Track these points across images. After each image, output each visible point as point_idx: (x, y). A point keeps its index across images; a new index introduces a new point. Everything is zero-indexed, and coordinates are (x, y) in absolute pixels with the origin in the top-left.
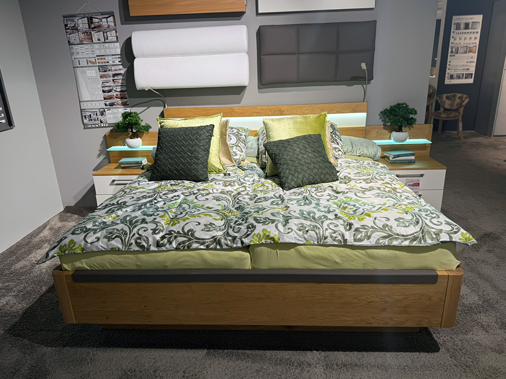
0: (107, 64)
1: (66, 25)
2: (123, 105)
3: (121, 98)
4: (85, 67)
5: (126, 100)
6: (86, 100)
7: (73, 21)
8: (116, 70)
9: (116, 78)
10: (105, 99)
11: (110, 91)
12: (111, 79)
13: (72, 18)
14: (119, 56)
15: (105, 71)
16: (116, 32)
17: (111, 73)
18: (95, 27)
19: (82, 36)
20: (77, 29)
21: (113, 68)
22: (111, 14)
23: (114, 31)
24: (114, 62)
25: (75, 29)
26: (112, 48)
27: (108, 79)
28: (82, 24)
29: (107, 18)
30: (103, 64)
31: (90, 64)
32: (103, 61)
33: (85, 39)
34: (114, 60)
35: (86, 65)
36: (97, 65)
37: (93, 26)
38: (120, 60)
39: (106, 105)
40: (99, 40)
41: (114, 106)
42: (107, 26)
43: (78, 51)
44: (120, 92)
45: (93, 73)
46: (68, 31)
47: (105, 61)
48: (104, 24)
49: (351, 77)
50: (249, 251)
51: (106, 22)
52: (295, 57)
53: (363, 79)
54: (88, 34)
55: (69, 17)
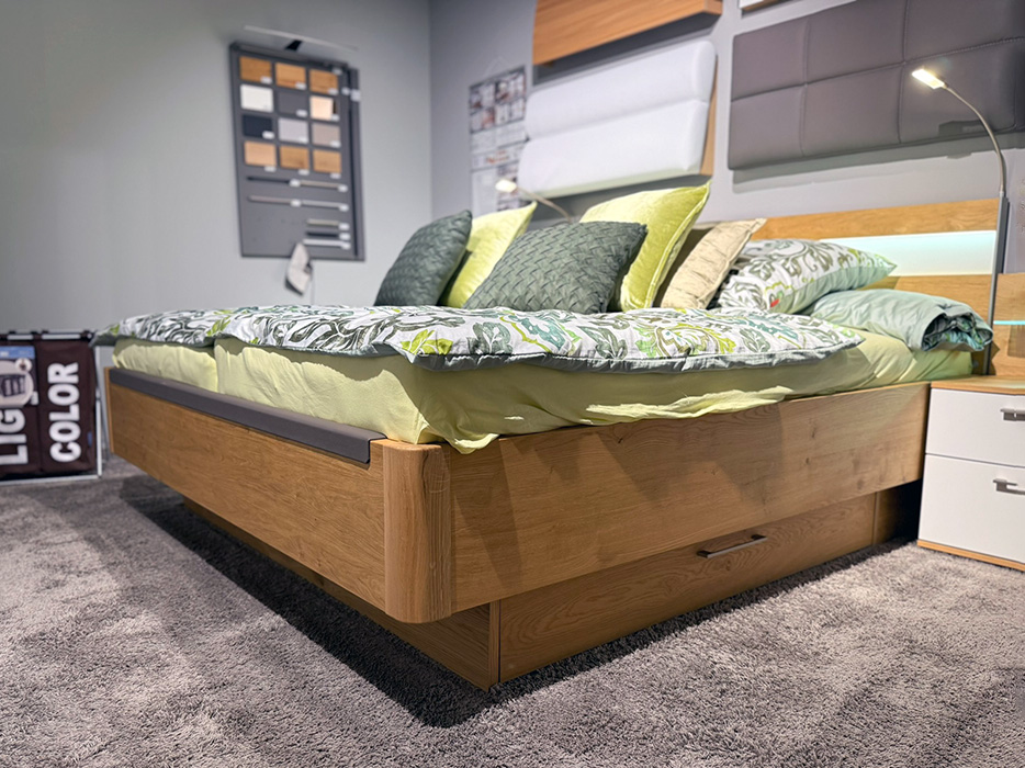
0: (507, 160)
1: (470, 102)
4: (482, 169)
7: (478, 93)
8: (517, 170)
16: (525, 100)
18: (501, 98)
19: (484, 115)
20: (480, 106)
21: (514, 167)
22: (521, 70)
23: (522, 100)
25: (478, 105)
26: (516, 132)
28: (487, 95)
29: (516, 78)
30: (504, 162)
31: (488, 164)
32: (503, 156)
33: (487, 120)
35: (484, 165)
36: (497, 164)
37: (499, 97)
40: (503, 119)
42: (514, 93)
43: (478, 142)
45: (490, 179)
47: (506, 155)
48: (512, 90)
49: (941, 126)
50: (213, 355)
51: (514, 86)
52: (799, 92)
53: (979, 127)
54: (492, 112)
55: (475, 88)
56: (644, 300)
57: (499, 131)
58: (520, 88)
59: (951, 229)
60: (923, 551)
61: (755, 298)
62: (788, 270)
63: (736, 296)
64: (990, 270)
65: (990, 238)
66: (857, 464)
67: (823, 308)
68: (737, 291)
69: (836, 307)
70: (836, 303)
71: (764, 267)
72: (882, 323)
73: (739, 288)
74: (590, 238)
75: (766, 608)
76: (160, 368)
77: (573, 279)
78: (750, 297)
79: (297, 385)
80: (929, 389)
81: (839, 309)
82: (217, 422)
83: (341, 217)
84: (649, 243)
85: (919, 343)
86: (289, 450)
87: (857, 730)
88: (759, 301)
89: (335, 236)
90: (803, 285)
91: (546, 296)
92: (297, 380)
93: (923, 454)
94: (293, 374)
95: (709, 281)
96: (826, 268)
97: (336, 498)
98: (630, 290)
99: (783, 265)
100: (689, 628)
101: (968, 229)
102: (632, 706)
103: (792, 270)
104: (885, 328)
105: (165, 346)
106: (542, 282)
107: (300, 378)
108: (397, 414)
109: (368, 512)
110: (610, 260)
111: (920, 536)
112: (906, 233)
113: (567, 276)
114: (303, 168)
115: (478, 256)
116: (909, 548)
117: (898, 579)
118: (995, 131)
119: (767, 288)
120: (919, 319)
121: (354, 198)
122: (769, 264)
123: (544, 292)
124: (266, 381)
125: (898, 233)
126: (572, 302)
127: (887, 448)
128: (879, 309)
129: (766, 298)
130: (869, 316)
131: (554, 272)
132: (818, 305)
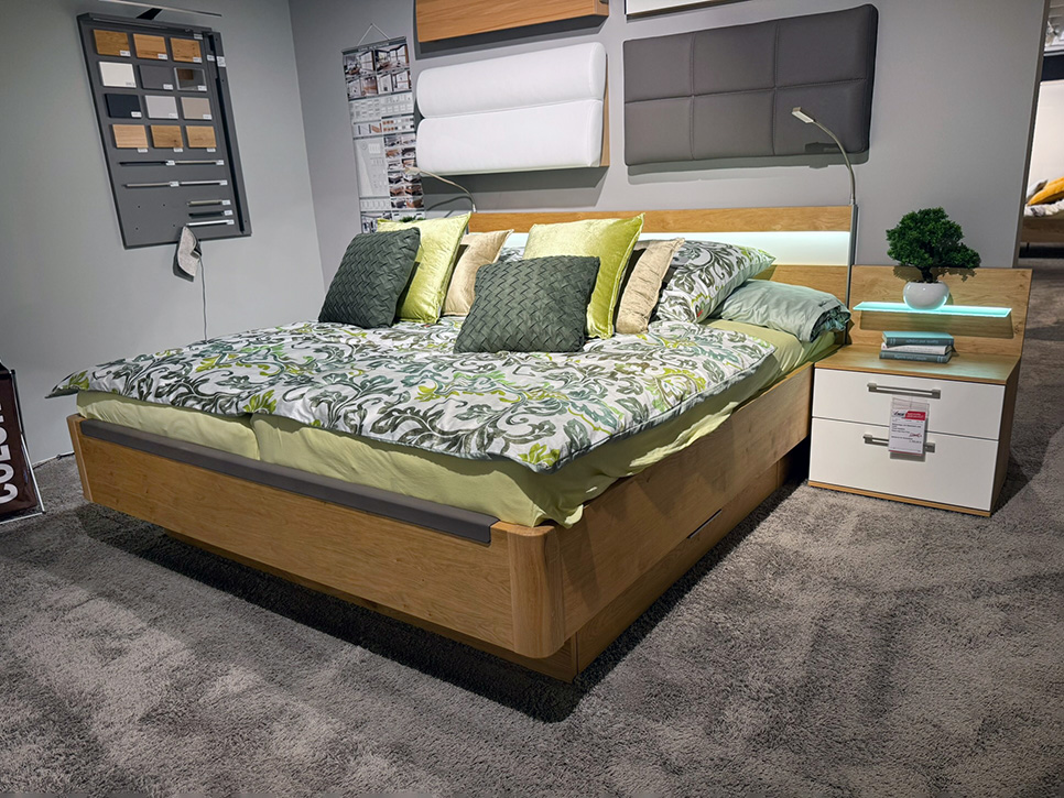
0: (395, 131)
1: (346, 67)
2: (416, 206)
3: (413, 194)
4: (367, 137)
5: (420, 197)
6: (368, 195)
7: (353, 59)
8: (406, 142)
9: (406, 156)
10: (392, 194)
11: (398, 181)
12: (400, 158)
13: (351, 55)
14: (412, 117)
15: (393, 145)
16: (409, 73)
17: (399, 148)
18: (381, 68)
19: (365, 83)
20: (358, 73)
21: (403, 138)
22: (402, 42)
23: (406, 73)
24: (404, 127)
25: (356, 72)
26: (402, 103)
27: (396, 158)
28: (365, 62)
29: (396, 49)
30: (391, 132)
31: (373, 133)
32: (390, 126)
33: (367, 89)
34: (405, 123)
35: (368, 134)
36: (383, 133)
37: (378, 66)
38: (412, 123)
39: (393, 206)
40: (386, 89)
41: (404, 208)
42: (395, 64)
43: (359, 109)
44: (412, 181)
45: (376, 147)
46: (348, 76)
47: (393, 126)
48: (393, 61)
49: (807, 146)
50: (251, 426)
51: (396, 57)
52: (688, 102)
53: (836, 149)
54: (372, 80)
55: (349, 53)
56: (606, 326)
57: (382, 100)
58: (403, 60)
59: (816, 229)
60: (812, 490)
61: (686, 311)
62: (704, 281)
63: (670, 310)
64: (846, 263)
65: (846, 236)
66: (773, 441)
67: (730, 308)
68: (671, 306)
69: (741, 307)
70: (740, 304)
71: (686, 280)
72: (778, 321)
73: (672, 302)
74: (559, 276)
75: (727, 565)
76: (166, 429)
77: (555, 319)
78: (682, 311)
79: (382, 468)
80: (813, 368)
81: (744, 309)
82: (277, 492)
83: (222, 193)
84: (602, 273)
85: (808, 338)
86: (385, 524)
87: (828, 661)
88: (688, 312)
89: (219, 214)
90: (716, 292)
91: (535, 335)
92: (382, 464)
93: (810, 417)
94: (377, 459)
95: (649, 299)
96: (730, 274)
97: (448, 566)
98: (594, 317)
99: (700, 276)
100: (686, 596)
101: (829, 229)
102: (677, 673)
103: (707, 281)
104: (782, 326)
105: (171, 409)
106: (529, 324)
107: (385, 463)
108: (512, 505)
109: (489, 578)
110: (579, 295)
111: (811, 477)
112: (780, 230)
113: (550, 316)
114: (178, 147)
115: (426, 267)
116: (802, 488)
117: (806, 521)
118: (847, 152)
119: (693, 300)
120: (807, 319)
121: (233, 171)
122: (689, 276)
123: (533, 332)
124: (340, 461)
125: (775, 230)
126: (558, 340)
127: (790, 423)
128: (776, 310)
129: (693, 310)
130: (768, 316)
131: (537, 313)
132: (726, 305)
